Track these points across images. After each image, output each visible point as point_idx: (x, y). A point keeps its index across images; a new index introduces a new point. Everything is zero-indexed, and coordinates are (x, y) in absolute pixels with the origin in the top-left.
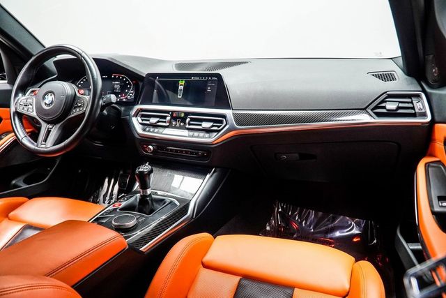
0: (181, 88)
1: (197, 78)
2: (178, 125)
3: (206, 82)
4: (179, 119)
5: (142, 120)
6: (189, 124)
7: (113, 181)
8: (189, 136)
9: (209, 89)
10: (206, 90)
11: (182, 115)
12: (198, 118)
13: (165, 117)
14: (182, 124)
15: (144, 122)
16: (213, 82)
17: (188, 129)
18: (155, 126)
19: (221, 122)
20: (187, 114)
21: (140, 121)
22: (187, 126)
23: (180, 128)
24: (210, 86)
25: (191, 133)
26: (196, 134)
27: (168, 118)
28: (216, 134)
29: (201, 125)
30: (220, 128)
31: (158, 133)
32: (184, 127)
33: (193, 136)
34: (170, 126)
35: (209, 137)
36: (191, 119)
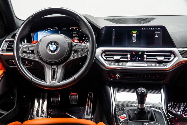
0: (134, 35)
1: (146, 29)
2: (137, 60)
3: (154, 31)
4: (137, 56)
5: (106, 58)
6: (147, 59)
8: (148, 66)
10: (154, 36)
11: (140, 53)
12: (152, 55)
13: (126, 55)
14: (140, 59)
15: (108, 59)
16: (159, 31)
17: (147, 62)
18: (118, 61)
19: (170, 56)
20: (143, 52)
22: (145, 60)
23: (139, 61)
24: (157, 34)
25: (150, 64)
26: (153, 65)
27: (129, 56)
28: (169, 63)
29: (156, 59)
30: (170, 60)
31: (122, 65)
32: (142, 61)
33: (151, 66)
34: (131, 61)
35: (164, 66)
36: (147, 55)
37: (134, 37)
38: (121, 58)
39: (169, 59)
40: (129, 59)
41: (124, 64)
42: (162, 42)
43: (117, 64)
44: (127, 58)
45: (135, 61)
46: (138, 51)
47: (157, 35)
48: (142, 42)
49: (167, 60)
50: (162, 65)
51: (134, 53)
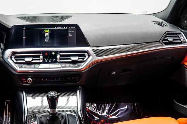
0: (47, 34)
1: (59, 28)
2: (50, 61)
3: (67, 30)
4: (50, 57)
5: (17, 60)
6: (60, 59)
8: (63, 67)
9: (70, 35)
10: (67, 35)
11: (53, 53)
12: (66, 55)
13: (38, 56)
14: (53, 60)
15: (18, 61)
16: (72, 30)
17: (61, 63)
18: (29, 64)
19: (84, 56)
20: (57, 52)
21: (15, 61)
22: (59, 61)
23: (52, 62)
24: (70, 32)
25: (64, 65)
26: (67, 65)
27: (41, 57)
28: (83, 63)
29: (70, 59)
30: (85, 59)
31: (34, 68)
32: (56, 62)
33: (65, 67)
34: (44, 62)
35: (79, 66)
36: (61, 56)
37: (47, 36)
38: (33, 60)
39: (83, 59)
40: (41, 61)
41: (37, 66)
42: (75, 41)
43: (28, 66)
44: (39, 60)
45: (48, 62)
46: (51, 52)
47: (70, 34)
48: (55, 42)
49: (82, 60)
50: (76, 65)
51: (46, 54)
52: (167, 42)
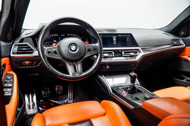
0: (115, 39)
1: (121, 36)
3: (126, 37)
4: (118, 53)
6: (124, 54)
7: (30, 96)
8: (126, 59)
10: (126, 40)
11: (120, 51)
12: (127, 52)
14: (120, 55)
16: (128, 37)
17: (125, 57)
18: (107, 57)
19: (137, 52)
20: (122, 50)
27: (113, 53)
28: (137, 57)
29: (130, 54)
30: (137, 54)
31: (110, 60)
32: (122, 56)
33: (128, 59)
34: (115, 56)
35: (135, 58)
36: (125, 52)
37: (115, 41)
38: (108, 55)
39: (136, 54)
40: (114, 56)
41: (111, 59)
42: (131, 44)
43: (106, 59)
44: (112, 55)
45: (117, 56)
46: (119, 50)
47: (128, 39)
48: (120, 44)
49: (136, 55)
51: (116, 51)
52: (173, 44)
